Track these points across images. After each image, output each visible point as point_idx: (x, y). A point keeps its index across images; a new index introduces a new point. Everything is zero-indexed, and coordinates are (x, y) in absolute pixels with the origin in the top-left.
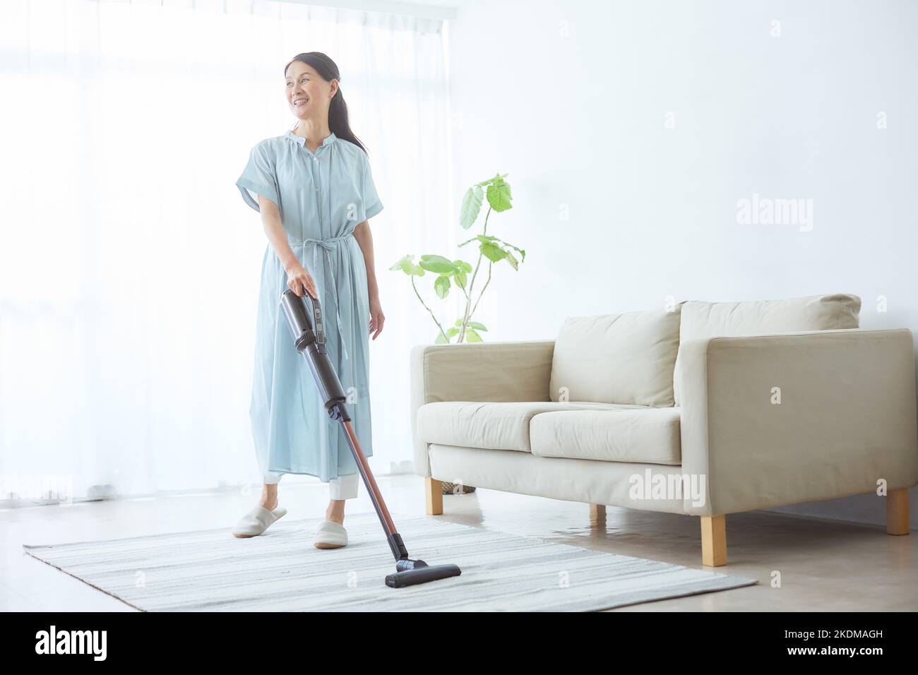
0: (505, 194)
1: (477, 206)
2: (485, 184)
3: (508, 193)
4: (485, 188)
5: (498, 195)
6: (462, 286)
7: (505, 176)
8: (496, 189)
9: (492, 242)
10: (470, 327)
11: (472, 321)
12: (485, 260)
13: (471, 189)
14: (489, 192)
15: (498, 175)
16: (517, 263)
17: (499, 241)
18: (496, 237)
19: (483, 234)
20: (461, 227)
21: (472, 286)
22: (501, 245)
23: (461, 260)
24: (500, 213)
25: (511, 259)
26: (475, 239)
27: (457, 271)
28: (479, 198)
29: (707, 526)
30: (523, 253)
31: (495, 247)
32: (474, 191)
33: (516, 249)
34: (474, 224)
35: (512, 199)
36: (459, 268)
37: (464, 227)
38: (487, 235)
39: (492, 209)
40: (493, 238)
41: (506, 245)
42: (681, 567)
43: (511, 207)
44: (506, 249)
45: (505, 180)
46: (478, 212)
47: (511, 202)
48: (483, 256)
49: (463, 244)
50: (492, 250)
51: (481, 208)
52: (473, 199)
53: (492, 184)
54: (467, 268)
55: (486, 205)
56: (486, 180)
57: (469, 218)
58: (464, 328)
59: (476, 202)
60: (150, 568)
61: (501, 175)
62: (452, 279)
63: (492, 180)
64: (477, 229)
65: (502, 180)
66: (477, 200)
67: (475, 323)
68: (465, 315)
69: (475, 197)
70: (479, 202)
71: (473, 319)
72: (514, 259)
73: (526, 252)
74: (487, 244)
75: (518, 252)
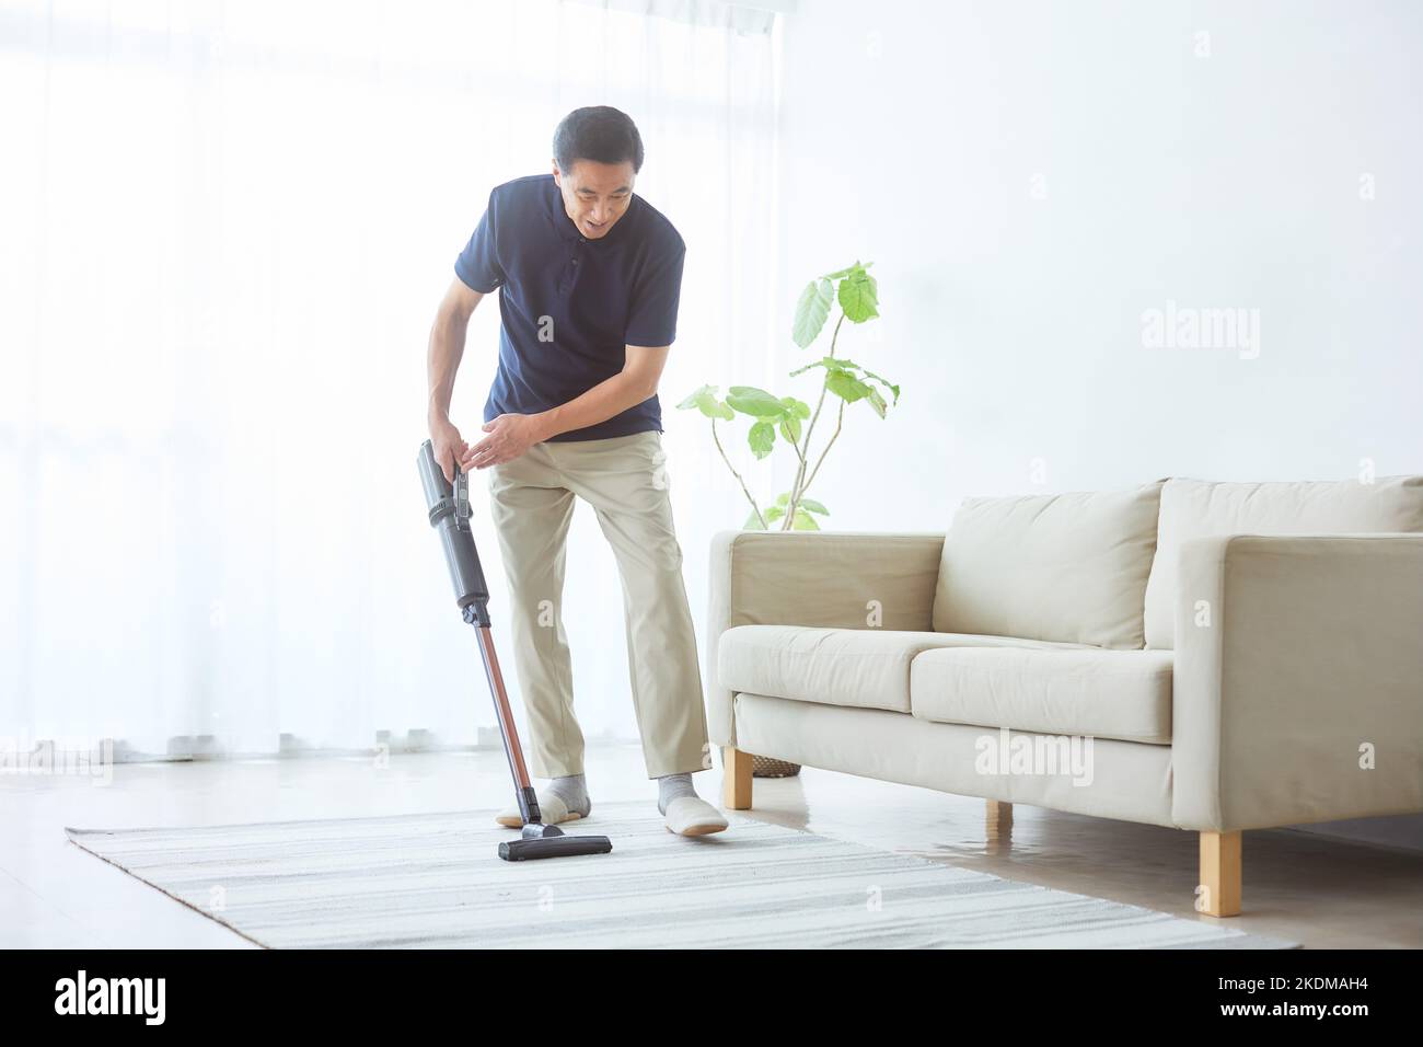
0: (867, 295)
1: (823, 311)
2: (837, 276)
3: (872, 292)
4: (836, 283)
5: (857, 294)
6: (793, 440)
7: (869, 265)
8: (854, 284)
9: (847, 369)
10: (802, 508)
11: (804, 498)
12: (834, 400)
13: (814, 284)
14: (842, 289)
15: (858, 263)
16: (885, 406)
17: (858, 368)
18: (851, 362)
19: (829, 356)
20: (794, 343)
21: (807, 441)
22: (859, 375)
23: (793, 397)
24: (857, 324)
25: (876, 398)
26: (817, 364)
27: (786, 416)
28: (826, 299)
29: (1210, 849)
30: (896, 390)
31: (850, 378)
32: (819, 287)
33: (885, 383)
34: (816, 340)
35: (877, 303)
36: (789, 410)
37: (799, 344)
38: (835, 358)
39: (846, 317)
40: (848, 363)
41: (869, 375)
43: (877, 315)
44: (869, 382)
45: (869, 272)
46: (823, 322)
47: (877, 307)
48: (827, 390)
49: (799, 372)
50: (845, 382)
51: (829, 313)
52: (816, 298)
53: (848, 277)
54: (803, 411)
55: (836, 310)
56: (838, 270)
57: (807, 330)
58: (793, 508)
59: (820, 302)
61: (862, 264)
62: (777, 427)
63: (849, 271)
64: (819, 349)
65: (864, 272)
66: (824, 301)
67: (811, 501)
68: (796, 488)
69: (820, 297)
70: (827, 305)
71: (806, 495)
72: (880, 398)
73: (900, 390)
74: (839, 373)
75: (887, 388)
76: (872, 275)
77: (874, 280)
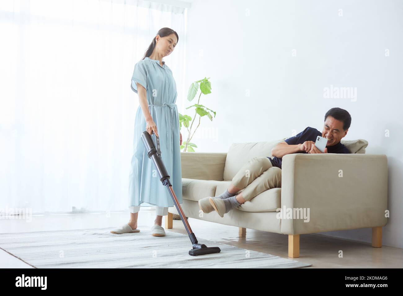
0: (208, 87)
1: (196, 91)
2: (200, 81)
3: (210, 86)
4: (199, 84)
5: (205, 87)
6: (187, 127)
7: (209, 78)
8: (204, 84)
9: (201, 107)
10: (190, 145)
11: (190, 143)
12: (198, 115)
13: (193, 84)
14: (201, 85)
15: (206, 78)
16: (212, 118)
17: (205, 107)
18: (203, 105)
19: (197, 104)
20: (188, 100)
21: (191, 127)
22: (205, 109)
23: (187, 115)
24: (205, 95)
25: (209, 115)
26: (194, 106)
27: (185, 120)
28: (197, 88)
29: (291, 239)
30: (215, 113)
31: (202, 110)
32: (194, 84)
33: (212, 111)
34: (193, 99)
35: (211, 89)
36: (186, 118)
37: (189, 100)
38: (199, 104)
39: (202, 93)
40: (202, 106)
41: (208, 109)
42: (278, 257)
43: (211, 93)
44: (207, 111)
45: (209, 80)
46: (196, 94)
47: (211, 90)
48: (197, 114)
49: (188, 108)
50: (201, 111)
51: (197, 92)
52: (194, 88)
53: (203, 82)
54: (190, 119)
55: (199, 91)
56: (200, 80)
57: (191, 97)
58: (187, 146)
59: (195, 89)
60: (37, 246)
61: (207, 78)
62: (182, 123)
63: (203, 80)
64: (195, 101)
65: (207, 80)
66: (196, 88)
67: (192, 144)
68: (188, 140)
69: (195, 87)
70: (197, 90)
71: (191, 142)
72: (211, 116)
73: (216, 113)
74: (199, 108)
75: (212, 112)
76: (210, 82)
77: (210, 83)
